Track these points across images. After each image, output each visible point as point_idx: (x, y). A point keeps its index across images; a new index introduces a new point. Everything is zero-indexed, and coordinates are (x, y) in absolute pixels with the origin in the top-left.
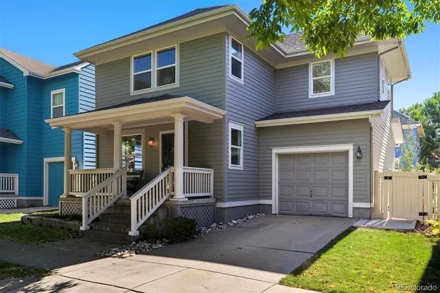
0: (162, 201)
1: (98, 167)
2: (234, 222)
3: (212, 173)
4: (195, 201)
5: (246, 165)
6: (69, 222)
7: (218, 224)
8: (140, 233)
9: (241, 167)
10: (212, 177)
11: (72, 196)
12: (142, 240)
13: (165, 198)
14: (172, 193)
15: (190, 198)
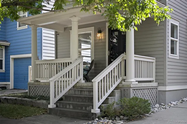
0: (117, 84)
1: (56, 57)
2: (174, 103)
3: (154, 61)
4: (143, 85)
5: (182, 55)
6: (39, 101)
7: (160, 104)
8: (101, 111)
9: (177, 56)
10: (154, 64)
11: (37, 81)
12: (103, 117)
13: (119, 81)
14: (125, 78)
15: (139, 82)
